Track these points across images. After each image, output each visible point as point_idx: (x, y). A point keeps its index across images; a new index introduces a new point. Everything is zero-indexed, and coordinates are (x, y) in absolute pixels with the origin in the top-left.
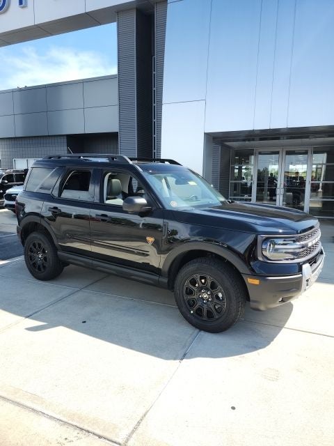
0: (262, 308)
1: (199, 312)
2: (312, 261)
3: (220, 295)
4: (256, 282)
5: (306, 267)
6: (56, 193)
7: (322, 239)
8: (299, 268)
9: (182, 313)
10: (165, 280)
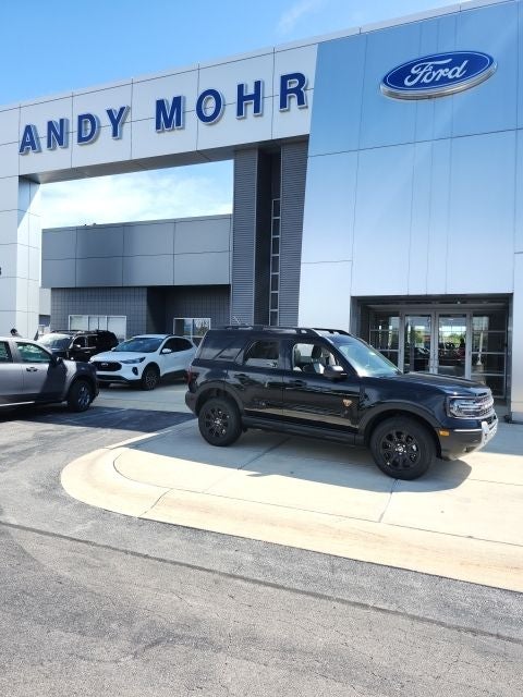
0: (451, 457)
1: (395, 464)
2: (489, 420)
3: (414, 447)
4: (447, 434)
5: (484, 424)
6: (239, 360)
7: (495, 404)
8: (479, 425)
9: (379, 466)
10: (362, 438)
